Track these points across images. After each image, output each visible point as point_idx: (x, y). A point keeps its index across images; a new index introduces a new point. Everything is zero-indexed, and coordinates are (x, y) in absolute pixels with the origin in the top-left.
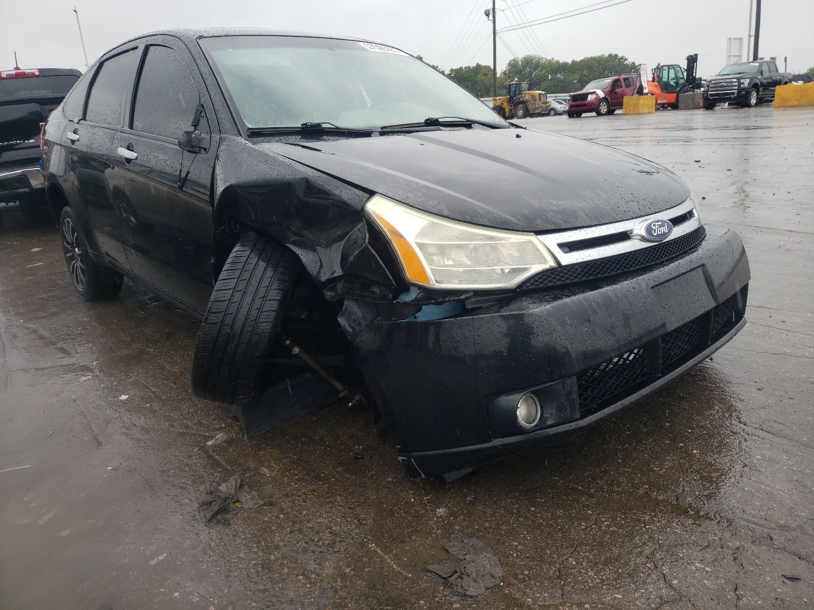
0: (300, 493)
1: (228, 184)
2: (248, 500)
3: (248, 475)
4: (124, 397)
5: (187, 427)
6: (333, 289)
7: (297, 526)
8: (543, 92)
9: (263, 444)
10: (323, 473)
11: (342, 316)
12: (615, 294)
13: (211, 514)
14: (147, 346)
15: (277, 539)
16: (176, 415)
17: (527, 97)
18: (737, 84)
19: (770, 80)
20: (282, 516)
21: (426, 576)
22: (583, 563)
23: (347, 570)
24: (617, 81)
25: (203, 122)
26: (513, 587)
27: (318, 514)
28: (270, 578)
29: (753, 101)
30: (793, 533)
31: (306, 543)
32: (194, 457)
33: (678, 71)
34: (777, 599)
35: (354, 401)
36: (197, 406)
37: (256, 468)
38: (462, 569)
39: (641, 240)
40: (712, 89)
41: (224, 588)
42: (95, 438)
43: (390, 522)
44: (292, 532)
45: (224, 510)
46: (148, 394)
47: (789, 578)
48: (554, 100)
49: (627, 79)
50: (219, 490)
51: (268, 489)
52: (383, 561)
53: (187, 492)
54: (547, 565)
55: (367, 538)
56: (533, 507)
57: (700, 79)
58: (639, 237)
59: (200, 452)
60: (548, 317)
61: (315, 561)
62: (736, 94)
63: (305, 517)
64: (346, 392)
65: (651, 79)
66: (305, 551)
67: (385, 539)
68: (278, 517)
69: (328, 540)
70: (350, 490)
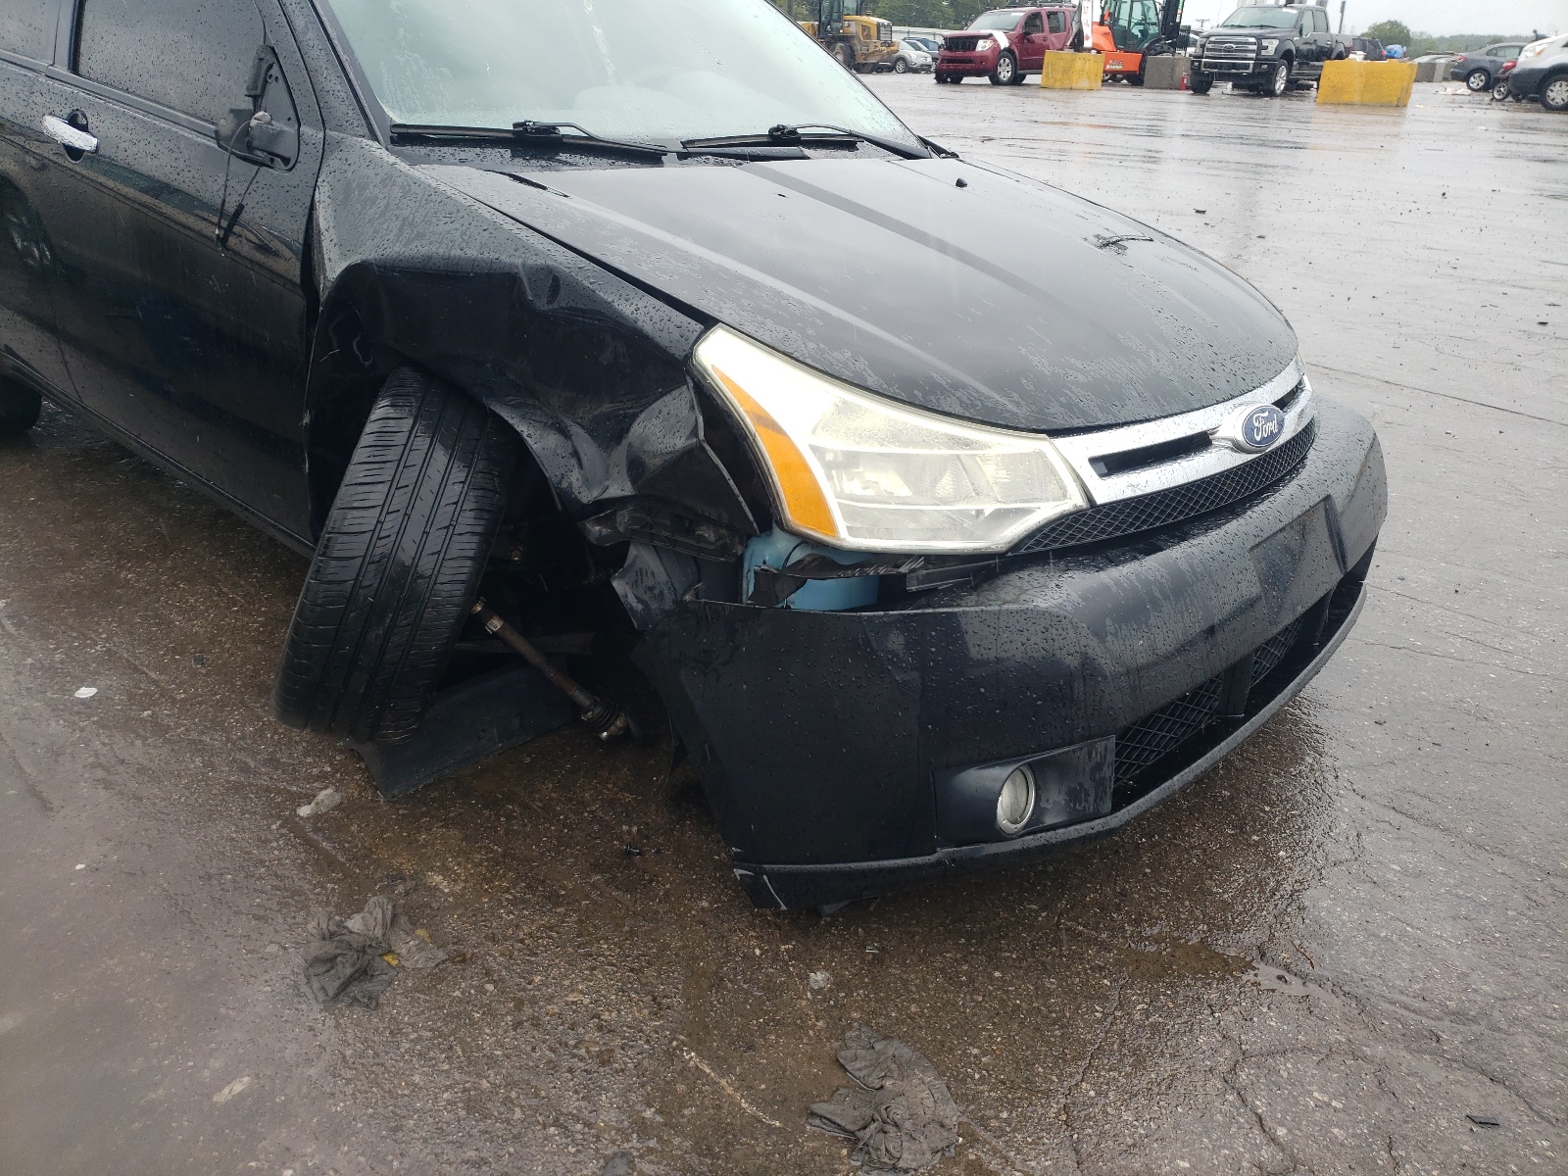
0: (521, 934)
1: (356, 259)
2: (412, 951)
3: (401, 889)
4: (86, 692)
5: (245, 769)
6: (608, 521)
7: (528, 1010)
8: (886, 22)
9: (424, 815)
10: (564, 888)
11: (622, 576)
12: (1191, 566)
13: (337, 984)
14: (121, 567)
15: (487, 1041)
16: (217, 740)
17: (853, 29)
18: (1255, 47)
19: (1314, 47)
20: (490, 987)
21: (811, 1124)
22: (1110, 1094)
23: (648, 1113)
24: (1036, 16)
25: (275, 90)
26: (984, 1146)
27: (567, 983)
28: (487, 1132)
29: (1280, 85)
30: (1475, 1027)
31: (552, 1050)
32: (275, 844)
33: (1149, 8)
34: (1464, 1165)
35: (613, 728)
36: (259, 718)
37: (416, 873)
38: (883, 1111)
39: (1232, 449)
40: (1209, 54)
41: (390, 1158)
42: (33, 791)
43: (719, 1002)
44: (517, 1025)
45: (363, 973)
46: (142, 686)
47: (1481, 1123)
48: (904, 40)
49: (1055, 13)
50: (346, 927)
51: (452, 923)
52: (718, 1091)
53: (271, 928)
54: (1041, 1098)
55: (678, 1040)
56: (996, 969)
57: (1188, 29)
58: (1230, 444)
59: (284, 831)
60: (1075, 620)
61: (576, 1092)
62: (1251, 66)
63: (539, 990)
64: (598, 710)
65: (1097, 19)
66: (553, 1067)
67: (715, 1041)
68: (481, 990)
69: (598, 1043)
70: (627, 928)
